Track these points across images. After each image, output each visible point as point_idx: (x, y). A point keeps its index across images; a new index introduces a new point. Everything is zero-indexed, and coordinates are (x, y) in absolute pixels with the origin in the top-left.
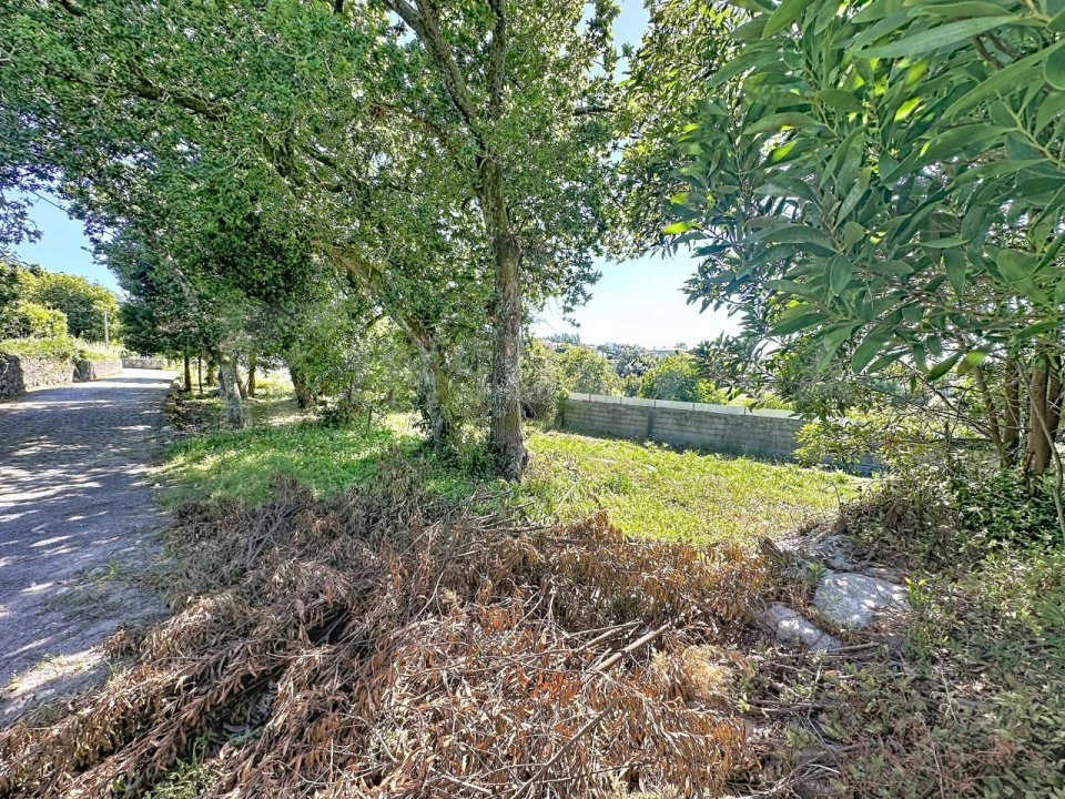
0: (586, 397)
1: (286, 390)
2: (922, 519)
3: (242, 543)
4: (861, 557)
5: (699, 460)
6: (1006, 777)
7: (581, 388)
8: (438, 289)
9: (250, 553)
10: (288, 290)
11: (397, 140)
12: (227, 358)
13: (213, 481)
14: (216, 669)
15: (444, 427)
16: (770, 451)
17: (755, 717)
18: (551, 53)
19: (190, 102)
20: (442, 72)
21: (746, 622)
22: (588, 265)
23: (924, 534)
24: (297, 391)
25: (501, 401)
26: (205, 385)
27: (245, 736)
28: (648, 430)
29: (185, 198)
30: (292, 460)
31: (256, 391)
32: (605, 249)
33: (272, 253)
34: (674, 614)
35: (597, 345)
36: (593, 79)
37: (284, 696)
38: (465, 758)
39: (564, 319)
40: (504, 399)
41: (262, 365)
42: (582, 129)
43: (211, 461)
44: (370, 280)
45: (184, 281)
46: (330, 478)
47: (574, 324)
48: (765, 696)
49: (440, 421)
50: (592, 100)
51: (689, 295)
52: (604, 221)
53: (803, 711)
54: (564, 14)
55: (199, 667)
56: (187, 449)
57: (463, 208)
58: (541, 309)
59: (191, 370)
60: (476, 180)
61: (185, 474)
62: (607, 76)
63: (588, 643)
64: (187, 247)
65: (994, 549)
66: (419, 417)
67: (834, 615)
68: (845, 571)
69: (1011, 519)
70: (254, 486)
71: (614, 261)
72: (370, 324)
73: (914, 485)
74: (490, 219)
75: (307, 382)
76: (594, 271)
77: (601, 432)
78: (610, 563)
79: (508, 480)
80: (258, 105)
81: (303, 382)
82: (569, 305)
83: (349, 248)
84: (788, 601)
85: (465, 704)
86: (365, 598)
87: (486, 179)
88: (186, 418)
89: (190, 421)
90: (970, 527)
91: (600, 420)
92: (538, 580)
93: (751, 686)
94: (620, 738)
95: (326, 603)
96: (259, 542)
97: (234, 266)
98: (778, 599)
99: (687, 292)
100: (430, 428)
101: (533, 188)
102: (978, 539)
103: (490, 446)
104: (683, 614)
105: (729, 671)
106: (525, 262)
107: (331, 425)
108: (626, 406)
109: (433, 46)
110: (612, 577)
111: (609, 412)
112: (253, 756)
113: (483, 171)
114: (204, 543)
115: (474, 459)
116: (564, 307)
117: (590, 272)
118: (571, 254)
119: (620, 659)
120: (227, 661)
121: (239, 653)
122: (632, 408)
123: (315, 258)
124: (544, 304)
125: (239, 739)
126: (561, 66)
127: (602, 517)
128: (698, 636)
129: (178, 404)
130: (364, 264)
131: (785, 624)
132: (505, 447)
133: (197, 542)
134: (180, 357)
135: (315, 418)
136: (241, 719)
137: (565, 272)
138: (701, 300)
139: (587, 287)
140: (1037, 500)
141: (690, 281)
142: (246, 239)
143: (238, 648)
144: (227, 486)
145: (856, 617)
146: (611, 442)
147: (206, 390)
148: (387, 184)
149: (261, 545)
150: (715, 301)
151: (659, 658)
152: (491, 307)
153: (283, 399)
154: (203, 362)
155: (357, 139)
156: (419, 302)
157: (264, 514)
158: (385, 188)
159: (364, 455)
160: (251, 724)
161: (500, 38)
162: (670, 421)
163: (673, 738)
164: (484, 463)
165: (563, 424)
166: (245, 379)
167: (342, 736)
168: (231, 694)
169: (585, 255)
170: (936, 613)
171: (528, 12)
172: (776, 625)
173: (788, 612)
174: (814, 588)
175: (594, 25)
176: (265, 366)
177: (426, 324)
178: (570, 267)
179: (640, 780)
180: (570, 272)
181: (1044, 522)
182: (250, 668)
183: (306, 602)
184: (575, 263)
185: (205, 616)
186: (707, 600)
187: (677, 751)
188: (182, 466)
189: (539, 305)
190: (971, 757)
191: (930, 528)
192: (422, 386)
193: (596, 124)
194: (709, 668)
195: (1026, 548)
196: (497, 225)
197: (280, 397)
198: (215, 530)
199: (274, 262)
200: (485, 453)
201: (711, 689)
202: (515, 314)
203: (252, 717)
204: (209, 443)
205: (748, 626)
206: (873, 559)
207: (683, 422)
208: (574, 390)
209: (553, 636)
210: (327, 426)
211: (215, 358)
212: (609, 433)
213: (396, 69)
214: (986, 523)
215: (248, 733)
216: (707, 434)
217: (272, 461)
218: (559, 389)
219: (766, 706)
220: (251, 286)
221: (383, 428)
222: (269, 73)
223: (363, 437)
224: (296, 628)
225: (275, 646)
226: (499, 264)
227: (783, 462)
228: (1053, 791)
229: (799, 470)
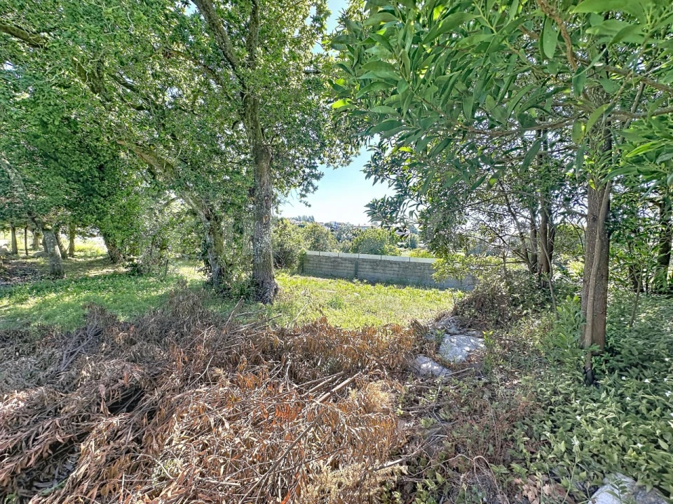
0: (317, 253)
1: (101, 252)
2: (493, 303)
3: (58, 355)
4: (463, 326)
5: (383, 289)
6: (525, 421)
7: (314, 247)
8: (215, 179)
9: (64, 362)
10: (102, 179)
11: (185, 78)
12: (49, 227)
13: (34, 315)
14: (27, 442)
15: (220, 271)
16: (423, 282)
17: (406, 418)
18: (289, 33)
19: (14, 30)
20: (215, 34)
21: (404, 368)
22: (315, 168)
23: (494, 311)
24: (110, 252)
25: (259, 253)
26: (31, 250)
27: (53, 488)
28: (354, 273)
29: (7, 99)
30: (104, 298)
31: (75, 253)
32: (326, 159)
33: (89, 152)
34: (363, 367)
35: (325, 222)
36: (317, 55)
37: (87, 452)
38: (223, 467)
39: (301, 202)
40: (261, 251)
41: (81, 234)
42: (309, 82)
43: (32, 302)
44: (165, 171)
45: (10, 168)
46: (133, 308)
47: (306, 205)
48: (412, 405)
49: (218, 267)
50: (316, 67)
51: (366, 174)
52: (324, 141)
53: (431, 409)
54: (296, 10)
55: (12, 442)
56: (11, 294)
57: (233, 128)
58: (286, 195)
59: (18, 239)
60: (240, 108)
61: (9, 312)
62: (325, 54)
63: (310, 391)
64: (13, 144)
65: (525, 315)
66: (203, 265)
67: (449, 357)
68: (456, 334)
69: (533, 299)
70: (71, 317)
71: (332, 168)
72: (167, 204)
73: (488, 285)
74: (250, 134)
75: (118, 246)
76: (319, 172)
77: (327, 275)
78: (324, 341)
79: (265, 303)
80: (73, 38)
81: (114, 246)
82: (304, 193)
83: (147, 149)
84: (426, 353)
85: (224, 434)
86: (155, 379)
87: (247, 108)
88: (12, 273)
89: (16, 275)
90: (515, 305)
91: (326, 268)
92: (280, 358)
93: (405, 401)
94: (328, 443)
95: (124, 386)
96: (72, 354)
97: (56, 160)
98: (421, 353)
99: (365, 172)
100: (210, 272)
101: (278, 116)
102: (519, 310)
103: (252, 282)
104: (367, 367)
105: (393, 396)
106: (275, 164)
107: (136, 274)
108: (341, 258)
109: (209, 17)
110: (327, 349)
111: (331, 262)
112: (58, 499)
113: (245, 102)
114: (23, 359)
115: (241, 291)
116: (301, 194)
117: (317, 172)
118: (304, 160)
119: (329, 396)
120: (37, 435)
121: (48, 428)
122: (345, 259)
123: (122, 155)
124: (288, 192)
125: (46, 491)
126: (296, 42)
127: (324, 320)
128: (376, 378)
129: (5, 263)
130: (160, 160)
131: (424, 366)
132: (263, 282)
133: (17, 358)
134: (8, 229)
135: (125, 270)
136: (49, 477)
137: (301, 172)
138: (373, 177)
139: (314, 181)
140: (544, 289)
141: (367, 166)
142: (66, 140)
143: (47, 424)
144: (46, 318)
145: (460, 356)
146: (333, 280)
147: (32, 253)
148: (178, 108)
149: (73, 357)
150: (381, 178)
151: (353, 393)
152: (252, 192)
153: (98, 258)
154: (29, 233)
155: (155, 76)
156: (201, 186)
157: (77, 334)
158: (176, 110)
159: (161, 292)
160: (58, 480)
161: (255, 18)
162: (368, 267)
163: (357, 431)
164: (248, 293)
165: (303, 271)
166: (66, 245)
167: (131, 470)
168: (40, 458)
169: (313, 161)
170: (498, 349)
171: (273, 5)
172: (420, 367)
173: (426, 359)
174: (439, 344)
175: (316, 20)
176: (83, 235)
177: (207, 202)
178: (304, 169)
179: (340, 465)
180: (304, 172)
181: (547, 299)
182: (58, 436)
183: (107, 386)
184: (307, 167)
185: (19, 404)
186: (382, 358)
187: (358, 438)
188: (6, 306)
189: (285, 192)
190: (508, 414)
191: (496, 307)
192: (204, 244)
193: (317, 79)
194: (381, 394)
195: (539, 312)
196: (255, 138)
197: (96, 257)
198: (34, 348)
199: (90, 158)
200: (249, 287)
201: (382, 406)
202: (268, 196)
203: (59, 473)
204: (32, 289)
205: (404, 370)
206: (470, 327)
207: (375, 267)
208: (310, 249)
209: (287, 387)
210: (133, 275)
211: (39, 227)
212: (331, 275)
213: (181, 27)
214: (522, 302)
215: (56, 485)
216: (390, 274)
217: (87, 299)
218: (300, 249)
219: (412, 410)
220: (71, 175)
221: (177, 275)
222: (81, 17)
223: (162, 281)
224: (99, 404)
225: (80, 419)
226: (256, 163)
227: (430, 288)
228: (545, 423)
229: (439, 292)
